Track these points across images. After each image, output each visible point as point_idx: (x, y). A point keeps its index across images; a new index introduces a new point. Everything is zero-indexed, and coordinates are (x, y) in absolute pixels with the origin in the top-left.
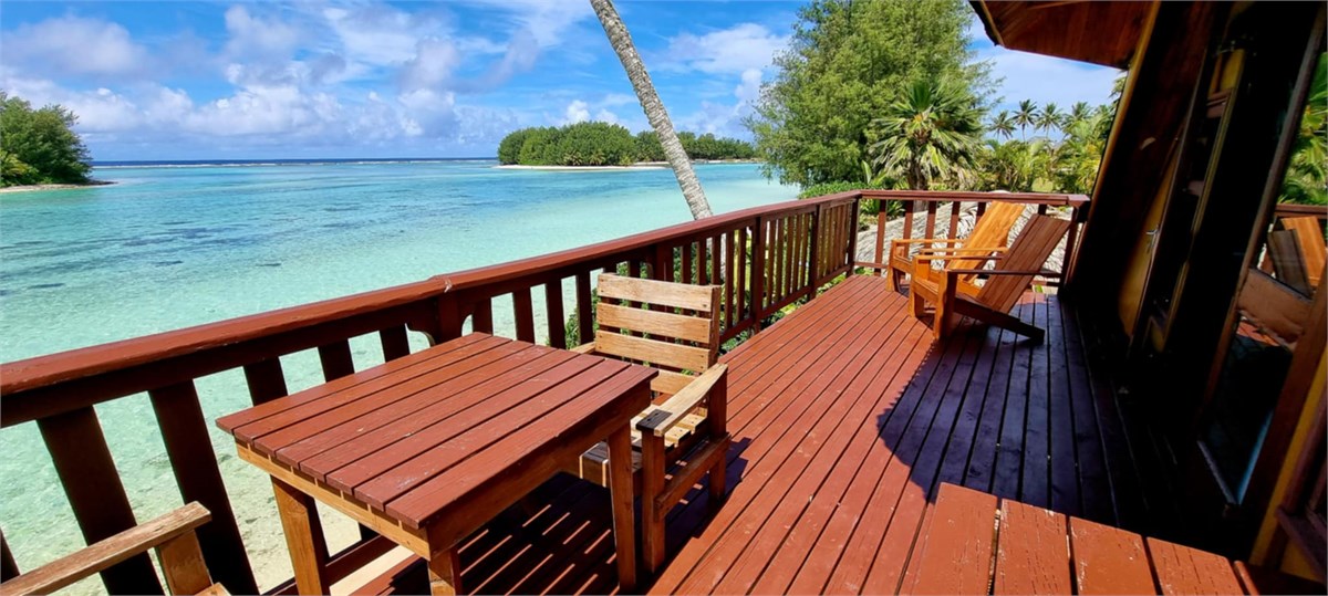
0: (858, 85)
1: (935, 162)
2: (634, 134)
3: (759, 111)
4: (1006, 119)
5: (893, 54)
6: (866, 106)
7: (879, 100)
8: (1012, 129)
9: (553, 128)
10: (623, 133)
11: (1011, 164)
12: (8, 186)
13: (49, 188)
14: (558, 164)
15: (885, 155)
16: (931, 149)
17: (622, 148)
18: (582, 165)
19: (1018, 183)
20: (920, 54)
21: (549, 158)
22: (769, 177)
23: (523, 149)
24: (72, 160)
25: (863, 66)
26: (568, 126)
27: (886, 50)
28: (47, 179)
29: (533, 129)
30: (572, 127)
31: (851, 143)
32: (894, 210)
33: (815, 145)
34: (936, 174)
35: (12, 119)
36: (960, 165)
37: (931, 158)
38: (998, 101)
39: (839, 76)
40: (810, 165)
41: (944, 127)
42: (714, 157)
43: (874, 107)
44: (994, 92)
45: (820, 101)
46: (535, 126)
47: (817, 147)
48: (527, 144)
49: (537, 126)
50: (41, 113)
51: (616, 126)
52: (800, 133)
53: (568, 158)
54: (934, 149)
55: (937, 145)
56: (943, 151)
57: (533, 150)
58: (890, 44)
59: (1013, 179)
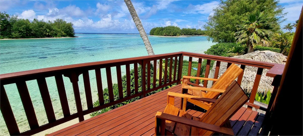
0: (236, 15)
1: (255, 38)
2: (181, 29)
3: (207, 23)
4: (290, 26)
5: (248, 6)
6: (238, 22)
7: (242, 20)
8: (292, 28)
9: (162, 27)
10: (178, 29)
11: (286, 39)
12: (62, 37)
13: (68, 37)
14: (162, 36)
15: (239, 35)
16: (254, 34)
17: (177, 32)
18: (168, 36)
19: (288, 45)
20: (258, 6)
21: (161, 34)
22: (209, 40)
23: (155, 32)
24: (72, 32)
25: (238, 10)
26: (165, 27)
27: (246, 5)
28: (68, 36)
29: (158, 28)
30: (166, 27)
31: (232, 32)
32: (241, 52)
33: (222, 32)
34: (255, 42)
35: (63, 25)
36: (264, 39)
37: (254, 37)
38: (284, 20)
39: (231, 13)
40: (220, 38)
41: (260, 27)
42: (201, 35)
43: (240, 22)
44: (283, 17)
45: (225, 20)
46: (158, 27)
47: (223, 33)
48: (156, 31)
49: (159, 27)
50: (68, 24)
51: (176, 27)
52: (218, 29)
53: (164, 34)
54: (256, 34)
55: (256, 33)
56: (259, 35)
57: (157, 32)
58: (247, 4)
59: (287, 44)
